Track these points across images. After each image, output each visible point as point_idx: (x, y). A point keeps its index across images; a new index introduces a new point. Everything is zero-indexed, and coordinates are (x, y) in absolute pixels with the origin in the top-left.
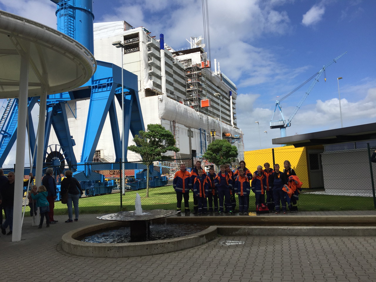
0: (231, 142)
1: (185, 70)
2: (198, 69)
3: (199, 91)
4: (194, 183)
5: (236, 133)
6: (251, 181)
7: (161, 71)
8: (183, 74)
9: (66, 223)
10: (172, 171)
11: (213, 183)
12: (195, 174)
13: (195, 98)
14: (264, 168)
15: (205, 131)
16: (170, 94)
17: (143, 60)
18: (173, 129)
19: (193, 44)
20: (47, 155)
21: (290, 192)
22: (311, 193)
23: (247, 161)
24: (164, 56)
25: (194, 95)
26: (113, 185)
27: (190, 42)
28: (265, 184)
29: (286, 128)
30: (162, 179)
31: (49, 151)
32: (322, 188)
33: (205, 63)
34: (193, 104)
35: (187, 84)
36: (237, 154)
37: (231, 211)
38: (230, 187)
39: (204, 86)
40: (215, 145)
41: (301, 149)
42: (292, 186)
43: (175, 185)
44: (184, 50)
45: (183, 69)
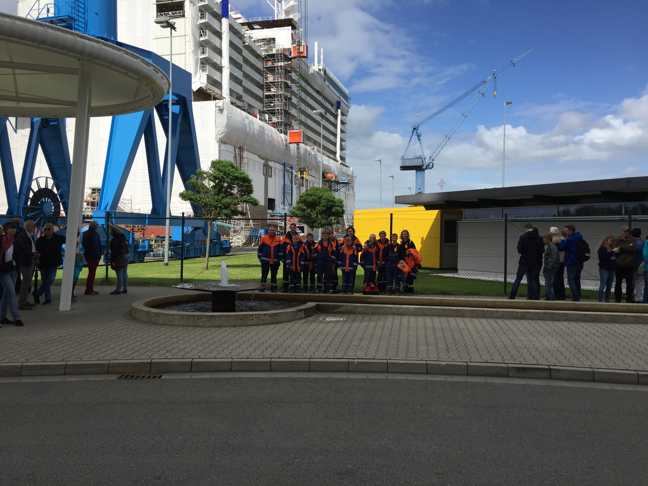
0: (333, 189)
1: (263, 59)
2: (287, 59)
3: (286, 98)
4: (287, 252)
5: (345, 174)
6: (360, 254)
7: (221, 57)
8: (259, 65)
9: (113, 296)
10: (235, 232)
11: (310, 255)
12: (288, 241)
13: (278, 110)
14: (378, 238)
15: (292, 168)
16: (237, 99)
17: (191, 35)
18: (238, 161)
19: (278, 10)
20: (31, 195)
21: (406, 269)
22: (439, 275)
23: (357, 227)
24: (228, 29)
25: (278, 105)
26: (147, 248)
27: (274, 7)
28: (377, 259)
29: (426, 171)
30: (223, 245)
31: (35, 187)
32: (455, 269)
33: (299, 49)
34: (275, 120)
35: (267, 83)
36: (343, 212)
37: (331, 291)
38: (333, 261)
39: (295, 88)
40: (311, 195)
41: (434, 213)
42: (409, 262)
43: (260, 254)
44: (263, 20)
45: (261, 57)
